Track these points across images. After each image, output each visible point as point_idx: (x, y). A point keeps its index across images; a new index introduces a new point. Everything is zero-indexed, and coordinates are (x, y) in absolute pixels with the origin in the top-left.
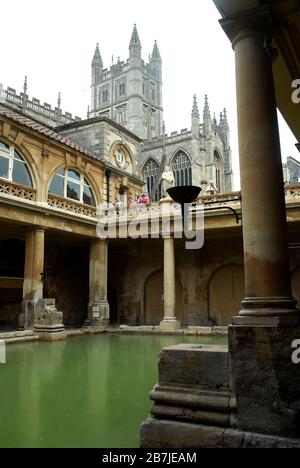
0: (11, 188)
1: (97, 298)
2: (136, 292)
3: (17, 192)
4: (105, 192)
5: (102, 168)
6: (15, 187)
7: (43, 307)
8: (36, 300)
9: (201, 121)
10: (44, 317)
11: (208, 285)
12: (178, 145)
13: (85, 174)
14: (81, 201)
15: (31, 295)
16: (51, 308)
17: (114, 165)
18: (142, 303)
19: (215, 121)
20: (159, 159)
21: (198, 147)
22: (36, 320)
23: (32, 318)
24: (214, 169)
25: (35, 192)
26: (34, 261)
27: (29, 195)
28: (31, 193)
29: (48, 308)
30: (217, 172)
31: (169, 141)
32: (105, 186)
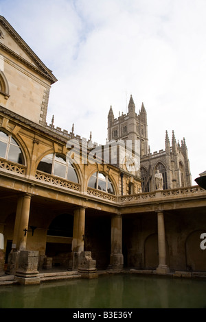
0: (67, 183)
1: (116, 251)
2: (139, 248)
3: (70, 186)
4: (120, 186)
5: (119, 172)
6: (69, 183)
7: (84, 257)
8: (79, 252)
9: (171, 145)
10: (84, 263)
11: (185, 244)
12: (158, 159)
13: (109, 176)
14: (107, 192)
15: (77, 249)
16: (89, 258)
17: (125, 170)
18: (143, 255)
19: (179, 145)
20: (147, 167)
21: (170, 160)
22: (79, 265)
23: (77, 263)
24: (180, 172)
25: (80, 186)
26: (79, 228)
27: (76, 188)
28: (78, 186)
29: (87, 257)
30: (182, 174)
31: (153, 157)
32: (120, 182)
